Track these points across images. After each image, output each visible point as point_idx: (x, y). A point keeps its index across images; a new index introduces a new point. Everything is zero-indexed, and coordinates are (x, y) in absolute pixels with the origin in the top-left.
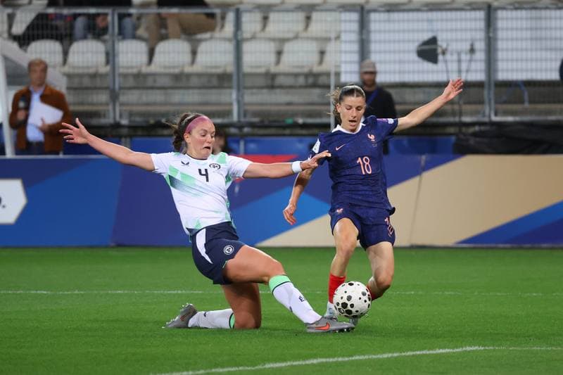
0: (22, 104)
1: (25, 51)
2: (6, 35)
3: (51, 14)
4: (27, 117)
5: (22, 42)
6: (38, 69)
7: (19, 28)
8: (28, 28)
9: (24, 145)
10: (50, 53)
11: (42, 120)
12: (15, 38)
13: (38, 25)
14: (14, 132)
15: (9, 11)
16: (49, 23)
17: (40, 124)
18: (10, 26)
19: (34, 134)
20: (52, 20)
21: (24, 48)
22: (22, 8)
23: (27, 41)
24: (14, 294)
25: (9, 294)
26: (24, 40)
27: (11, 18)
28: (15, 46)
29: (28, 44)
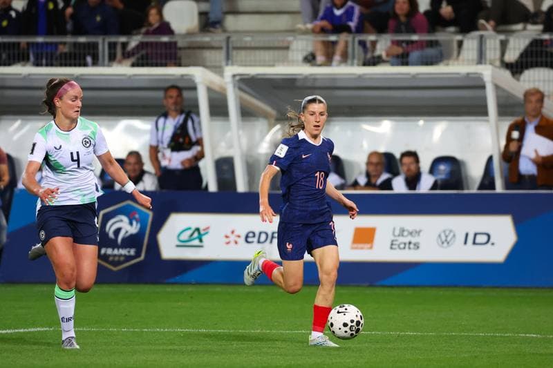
0: (515, 135)
1: (518, 80)
2: (498, 63)
3: (546, 40)
4: (520, 148)
5: (515, 70)
6: (534, 99)
7: (512, 56)
8: (522, 56)
9: (515, 179)
10: (544, 81)
11: (536, 151)
12: (508, 66)
13: (532, 52)
14: (506, 165)
15: (502, 37)
16: (544, 49)
17: (533, 156)
18: (503, 54)
19: (526, 167)
20: (547, 47)
21: (517, 76)
22: (515, 35)
23: (519, 70)
24: (501, 336)
25: (496, 336)
26: (516, 68)
27: (504, 45)
28: (507, 74)
29: (521, 73)
